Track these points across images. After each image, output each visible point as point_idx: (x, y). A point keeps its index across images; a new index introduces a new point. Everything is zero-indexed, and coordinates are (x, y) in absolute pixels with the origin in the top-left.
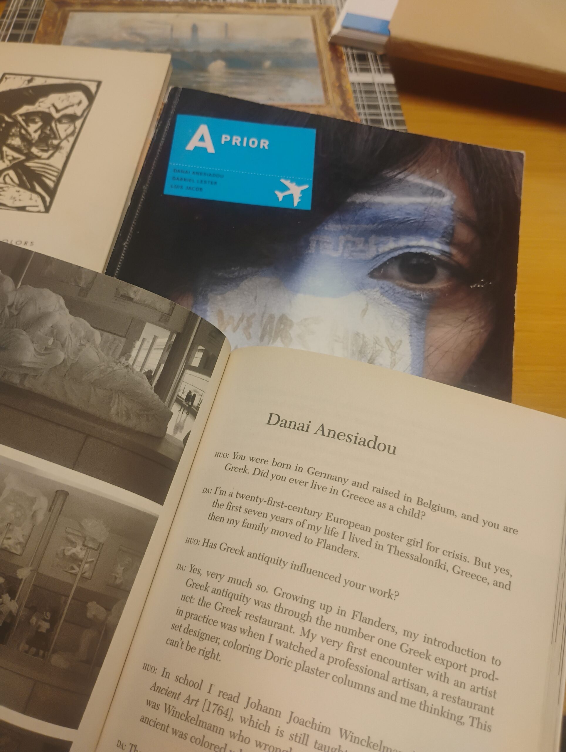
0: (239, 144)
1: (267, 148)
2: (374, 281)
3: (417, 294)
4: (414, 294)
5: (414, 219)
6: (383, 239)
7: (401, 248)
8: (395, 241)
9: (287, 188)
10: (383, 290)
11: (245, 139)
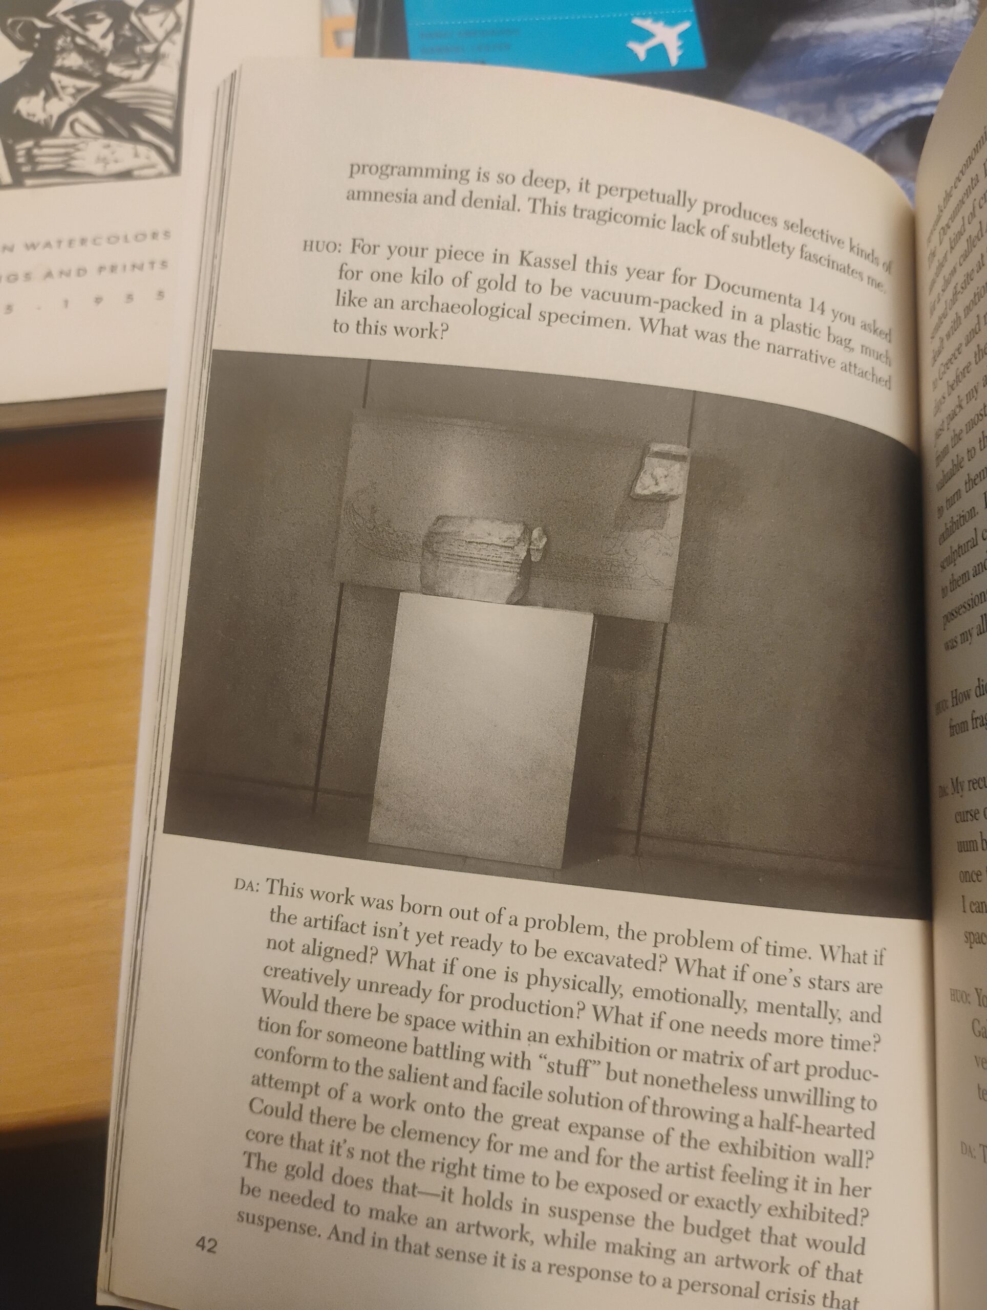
8: (885, 99)
9: (648, 35)
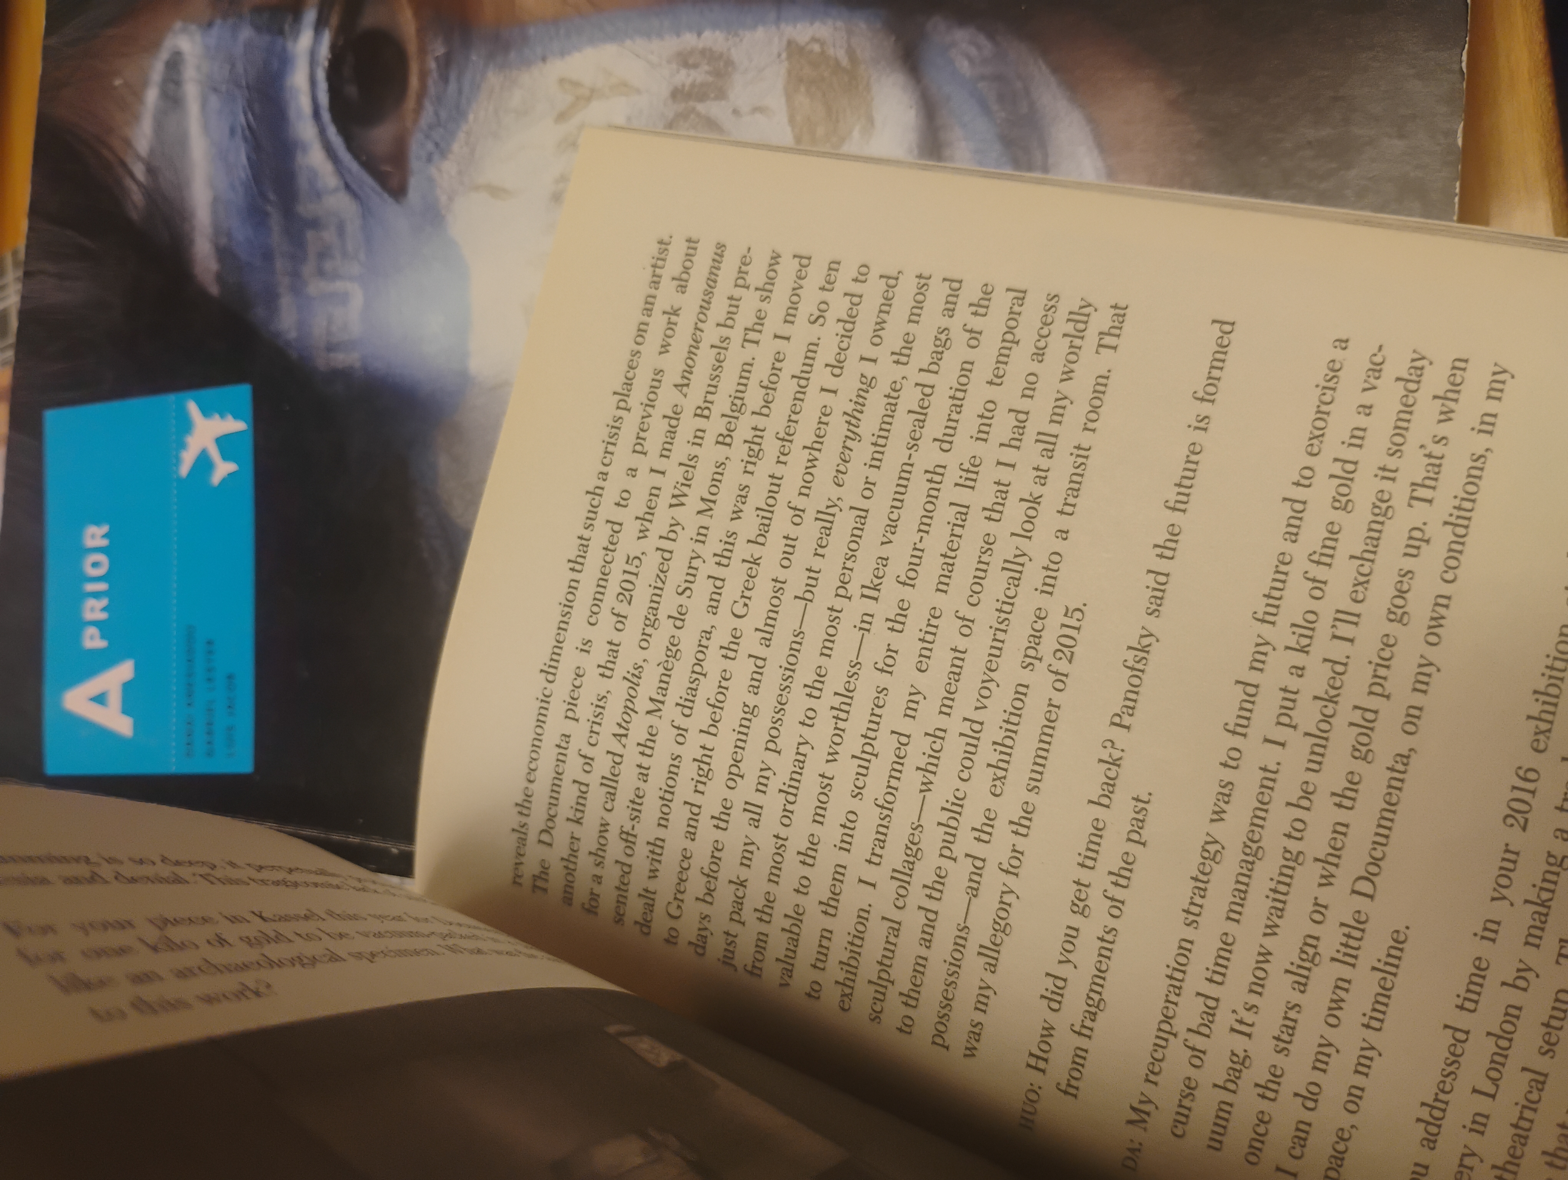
0: (104, 602)
1: (105, 529)
2: (414, 184)
3: (433, 65)
4: (435, 75)
5: (245, 115)
6: (303, 183)
7: (322, 132)
10: (436, 157)
11: (90, 587)
